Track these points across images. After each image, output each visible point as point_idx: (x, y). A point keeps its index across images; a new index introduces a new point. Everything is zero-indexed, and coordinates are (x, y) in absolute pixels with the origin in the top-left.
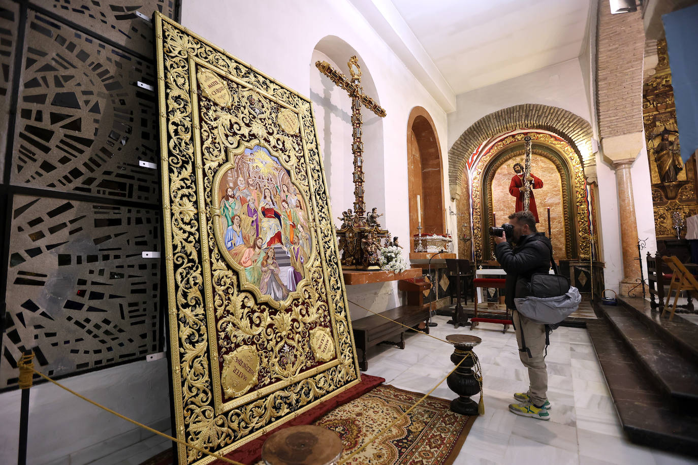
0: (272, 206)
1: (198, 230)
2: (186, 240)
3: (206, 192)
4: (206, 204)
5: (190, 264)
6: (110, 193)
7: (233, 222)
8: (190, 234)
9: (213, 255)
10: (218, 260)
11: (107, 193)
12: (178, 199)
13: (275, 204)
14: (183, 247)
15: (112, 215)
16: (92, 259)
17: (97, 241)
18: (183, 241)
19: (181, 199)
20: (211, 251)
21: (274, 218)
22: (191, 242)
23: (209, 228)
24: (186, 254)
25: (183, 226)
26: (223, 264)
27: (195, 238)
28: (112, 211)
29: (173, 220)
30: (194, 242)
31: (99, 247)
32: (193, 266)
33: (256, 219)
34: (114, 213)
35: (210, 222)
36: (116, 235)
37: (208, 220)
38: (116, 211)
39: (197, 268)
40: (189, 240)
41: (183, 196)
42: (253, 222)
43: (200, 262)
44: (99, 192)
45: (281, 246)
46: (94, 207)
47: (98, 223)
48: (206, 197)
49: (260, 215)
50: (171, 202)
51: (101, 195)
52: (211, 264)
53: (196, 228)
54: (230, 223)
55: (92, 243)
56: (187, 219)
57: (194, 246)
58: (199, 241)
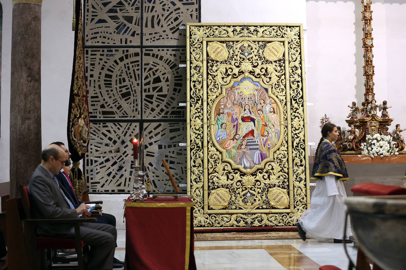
0: (249, 115)
1: (203, 132)
2: (196, 138)
3: (208, 113)
4: (208, 119)
5: (197, 149)
6: (175, 117)
7: (221, 127)
8: (199, 134)
9: (209, 144)
10: (211, 147)
11: (174, 117)
12: (194, 119)
13: (252, 113)
14: (195, 141)
15: (176, 127)
16: (170, 146)
17: (171, 139)
18: (195, 138)
19: (195, 118)
20: (208, 142)
21: (250, 121)
22: (199, 138)
23: (208, 131)
24: (196, 144)
25: (196, 131)
26: (214, 149)
27: (201, 136)
28: (176, 125)
29: (191, 129)
30: (200, 138)
31: (172, 141)
32: (199, 149)
33: (236, 124)
34: (177, 126)
35: (209, 128)
36: (178, 136)
37: (208, 127)
38: (178, 125)
39: (201, 150)
40: (198, 137)
41: (196, 117)
42: (234, 125)
43: (203, 147)
44: (170, 117)
45: (253, 138)
46: (169, 124)
47: (171, 131)
48: (208, 115)
49: (240, 121)
50: (191, 120)
51: (171, 118)
52: (208, 148)
53: (202, 131)
54: (220, 127)
55: (169, 140)
56: (197, 128)
57: (200, 140)
58: (202, 138)
